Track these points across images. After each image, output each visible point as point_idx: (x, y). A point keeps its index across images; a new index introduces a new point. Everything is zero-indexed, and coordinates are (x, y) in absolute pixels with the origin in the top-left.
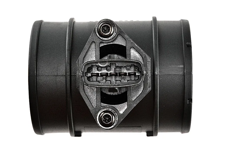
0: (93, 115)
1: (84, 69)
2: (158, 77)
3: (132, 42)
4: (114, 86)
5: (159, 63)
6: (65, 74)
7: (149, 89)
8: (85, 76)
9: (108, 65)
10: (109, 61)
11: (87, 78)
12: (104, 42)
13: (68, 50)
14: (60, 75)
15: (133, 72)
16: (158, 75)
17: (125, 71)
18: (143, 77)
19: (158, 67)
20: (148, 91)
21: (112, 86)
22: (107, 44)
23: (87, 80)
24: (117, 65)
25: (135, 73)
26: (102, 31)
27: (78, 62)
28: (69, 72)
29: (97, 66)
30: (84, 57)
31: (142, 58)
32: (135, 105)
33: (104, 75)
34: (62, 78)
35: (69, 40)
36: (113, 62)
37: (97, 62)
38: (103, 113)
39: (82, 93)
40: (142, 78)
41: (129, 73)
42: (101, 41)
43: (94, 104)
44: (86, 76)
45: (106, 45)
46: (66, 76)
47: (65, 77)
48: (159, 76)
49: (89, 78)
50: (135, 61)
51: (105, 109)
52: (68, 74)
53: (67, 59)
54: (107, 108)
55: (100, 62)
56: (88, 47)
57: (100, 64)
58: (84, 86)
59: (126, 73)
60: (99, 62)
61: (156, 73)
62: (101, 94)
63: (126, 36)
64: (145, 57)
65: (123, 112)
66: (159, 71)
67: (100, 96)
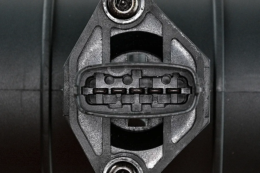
0: (95, 169)
1: (80, 81)
2: (223, 96)
3: (175, 29)
4: (139, 116)
5: (225, 69)
6: (38, 87)
7: (206, 121)
8: (82, 94)
9: (128, 74)
10: (129, 66)
11: (86, 98)
12: (119, 26)
13: (45, 40)
14: (29, 88)
15: (175, 87)
16: (223, 93)
17: (159, 85)
18: (197, 98)
19: (223, 76)
20: (204, 124)
21: (135, 115)
22: (124, 31)
23: (85, 102)
24: (145, 73)
25: (180, 90)
26: (116, 6)
27: (68, 65)
28: (48, 84)
29: (105, 75)
30: (80, 56)
31: (194, 59)
32: (178, 152)
33: (119, 93)
34: (33, 94)
35: (48, 20)
36: (137, 68)
37: (105, 68)
38: (115, 166)
39: (74, 127)
40: (195, 101)
41: (167, 89)
42: (113, 25)
43: (98, 149)
44: (84, 95)
45: (123, 33)
46: (41, 90)
47: (39, 92)
48: (225, 94)
49: (88, 98)
50: (182, 67)
51: (120, 158)
52: (46, 87)
53: (43, 57)
54: (123, 157)
55: (112, 68)
56: (88, 36)
57: (111, 71)
58: (78, 113)
59: (162, 89)
60: (109, 67)
61: (219, 88)
62: (111, 129)
63: (164, 17)
64: (200, 58)
65: (155, 166)
66: (225, 85)
67: (109, 133)
